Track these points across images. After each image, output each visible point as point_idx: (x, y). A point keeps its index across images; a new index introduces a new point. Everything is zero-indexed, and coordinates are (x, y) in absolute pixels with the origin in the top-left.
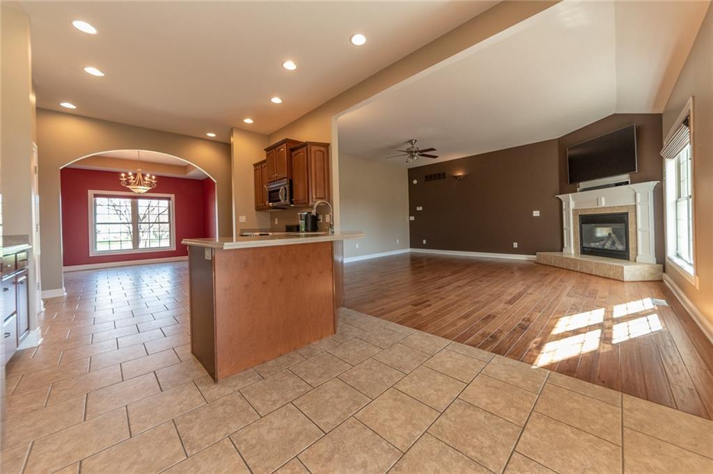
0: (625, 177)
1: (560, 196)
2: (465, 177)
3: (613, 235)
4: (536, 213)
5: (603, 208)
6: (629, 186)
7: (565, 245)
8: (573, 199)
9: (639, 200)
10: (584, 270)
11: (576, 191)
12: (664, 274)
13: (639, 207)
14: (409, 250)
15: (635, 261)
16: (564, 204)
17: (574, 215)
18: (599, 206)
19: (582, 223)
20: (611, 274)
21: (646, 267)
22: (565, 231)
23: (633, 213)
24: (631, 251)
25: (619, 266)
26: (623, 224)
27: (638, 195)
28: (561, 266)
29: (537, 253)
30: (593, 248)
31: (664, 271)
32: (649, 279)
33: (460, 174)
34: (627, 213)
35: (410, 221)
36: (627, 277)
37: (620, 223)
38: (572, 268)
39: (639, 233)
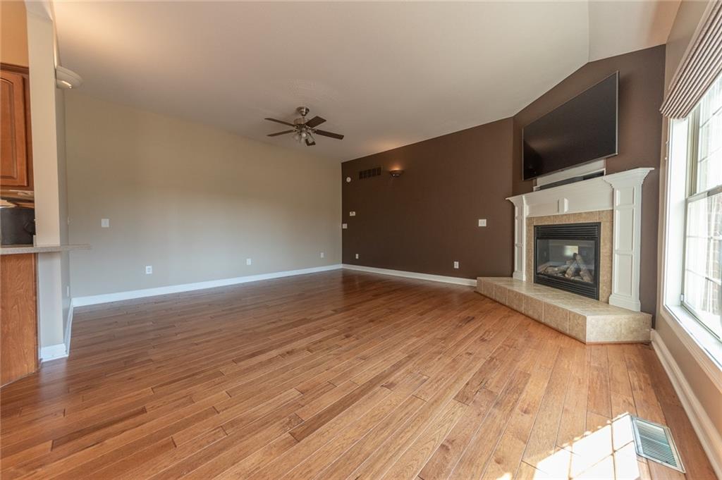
0: (598, 165)
1: (512, 199)
2: (402, 172)
3: (578, 258)
4: (482, 223)
5: (566, 215)
6: (604, 178)
7: (516, 269)
8: (528, 203)
9: (617, 202)
10: (530, 313)
11: (532, 191)
12: (653, 331)
13: (617, 214)
14: (341, 266)
15: (607, 302)
16: (516, 209)
17: (528, 226)
18: (561, 213)
19: (537, 238)
20: (566, 326)
21: (623, 319)
22: (516, 248)
23: (608, 224)
24: (601, 285)
25: (580, 316)
26: (593, 242)
27: (617, 193)
28: (503, 301)
29: (478, 278)
30: (549, 276)
31: (653, 326)
32: (629, 339)
33: (397, 169)
34: (598, 225)
35: (343, 230)
36: (592, 335)
37: (588, 239)
38: (515, 307)
39: (616, 258)
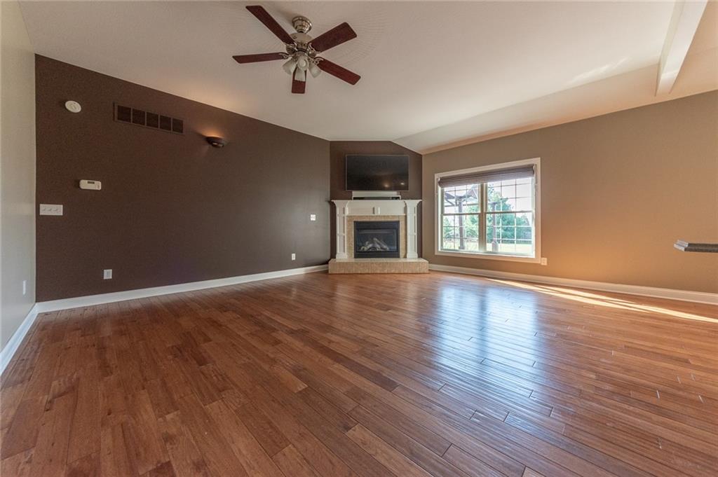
1: (335, 201)
4: (313, 218)
5: (378, 216)
6: (400, 200)
8: (349, 206)
9: (408, 212)
13: (408, 218)
14: (36, 310)
15: (405, 258)
16: (338, 209)
17: (348, 221)
19: (356, 229)
22: (338, 237)
23: (404, 222)
24: (401, 250)
25: (425, 262)
26: (395, 230)
27: (408, 209)
34: (399, 222)
37: (392, 229)
